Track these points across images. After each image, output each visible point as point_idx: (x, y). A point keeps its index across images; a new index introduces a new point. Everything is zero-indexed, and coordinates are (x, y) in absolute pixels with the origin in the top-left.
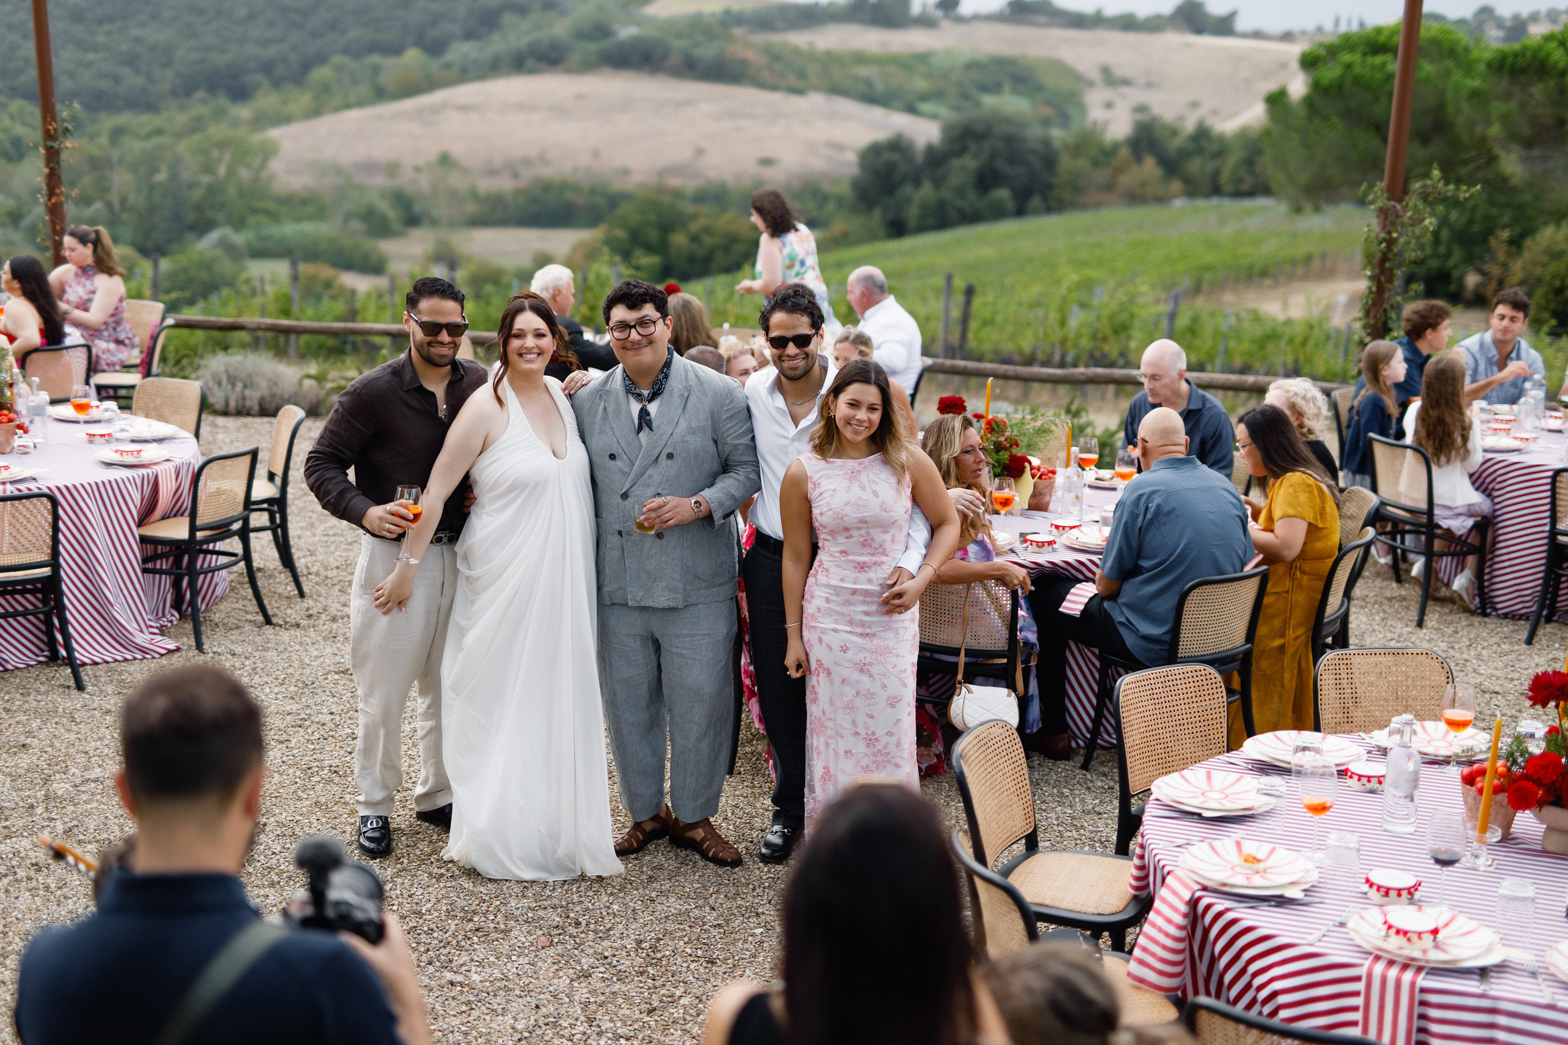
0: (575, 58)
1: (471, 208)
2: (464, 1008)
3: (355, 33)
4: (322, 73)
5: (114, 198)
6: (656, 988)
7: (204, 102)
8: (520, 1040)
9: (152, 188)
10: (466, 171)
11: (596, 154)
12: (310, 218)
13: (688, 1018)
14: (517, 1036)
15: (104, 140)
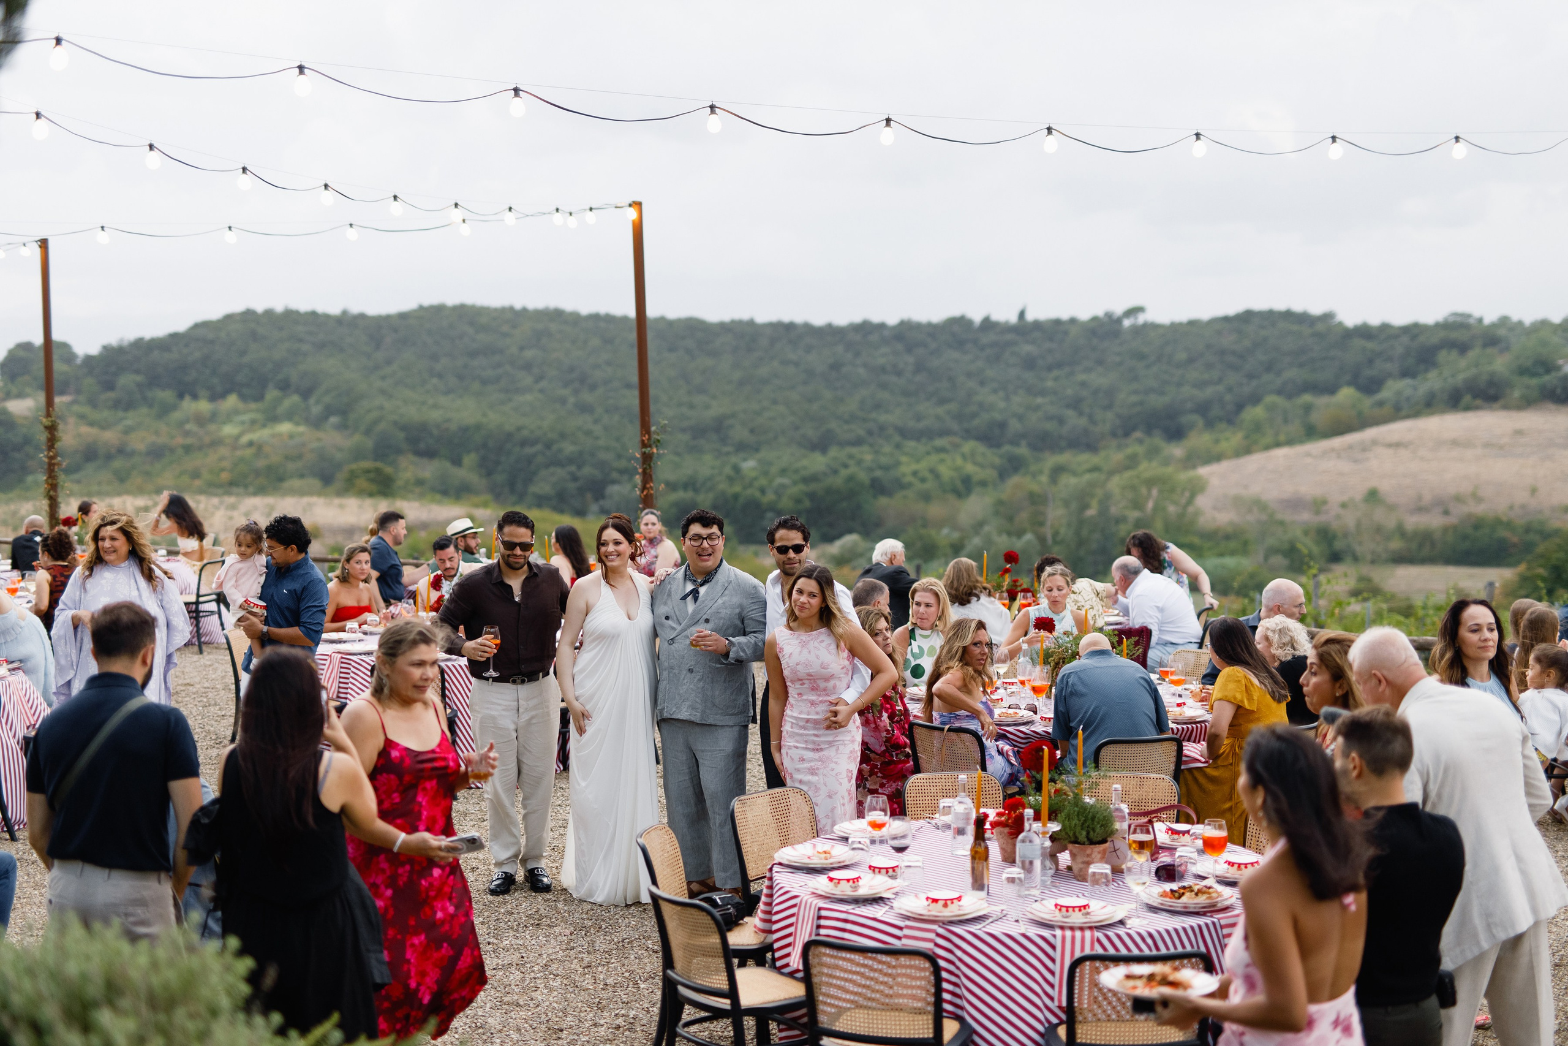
0: (1515, 394)
1: (1396, 545)
3: (1290, 374)
4: (1256, 412)
5: (1048, 532)
7: (1140, 441)
9: (1081, 522)
10: (1392, 508)
11: (1534, 491)
12: (1233, 553)
15: (1044, 479)
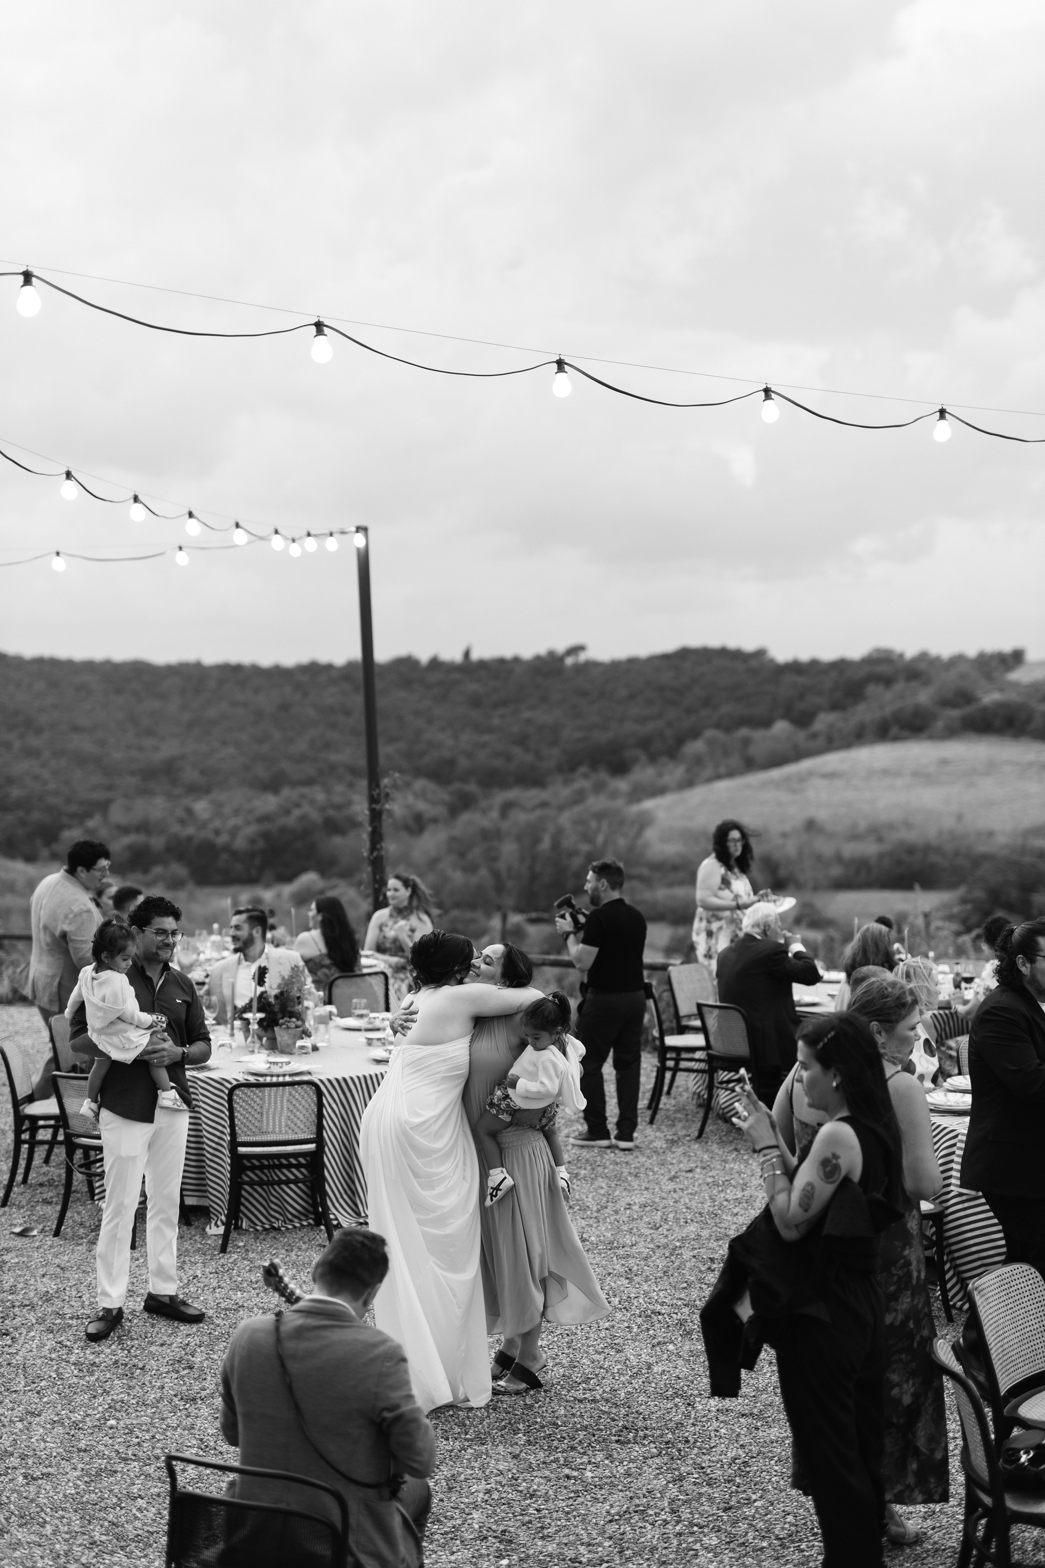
0: (940, 724)
1: (836, 871)
2: (572, 1495)
3: (727, 709)
4: (696, 747)
5: (502, 866)
6: (737, 1492)
7: (586, 776)
8: (611, 1521)
9: (534, 857)
10: (831, 835)
11: (960, 817)
13: (757, 1516)
14: (609, 1518)
15: (495, 814)
